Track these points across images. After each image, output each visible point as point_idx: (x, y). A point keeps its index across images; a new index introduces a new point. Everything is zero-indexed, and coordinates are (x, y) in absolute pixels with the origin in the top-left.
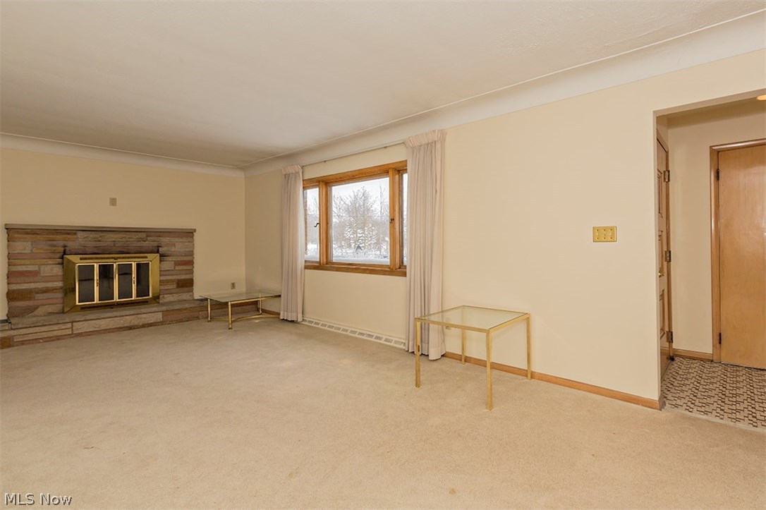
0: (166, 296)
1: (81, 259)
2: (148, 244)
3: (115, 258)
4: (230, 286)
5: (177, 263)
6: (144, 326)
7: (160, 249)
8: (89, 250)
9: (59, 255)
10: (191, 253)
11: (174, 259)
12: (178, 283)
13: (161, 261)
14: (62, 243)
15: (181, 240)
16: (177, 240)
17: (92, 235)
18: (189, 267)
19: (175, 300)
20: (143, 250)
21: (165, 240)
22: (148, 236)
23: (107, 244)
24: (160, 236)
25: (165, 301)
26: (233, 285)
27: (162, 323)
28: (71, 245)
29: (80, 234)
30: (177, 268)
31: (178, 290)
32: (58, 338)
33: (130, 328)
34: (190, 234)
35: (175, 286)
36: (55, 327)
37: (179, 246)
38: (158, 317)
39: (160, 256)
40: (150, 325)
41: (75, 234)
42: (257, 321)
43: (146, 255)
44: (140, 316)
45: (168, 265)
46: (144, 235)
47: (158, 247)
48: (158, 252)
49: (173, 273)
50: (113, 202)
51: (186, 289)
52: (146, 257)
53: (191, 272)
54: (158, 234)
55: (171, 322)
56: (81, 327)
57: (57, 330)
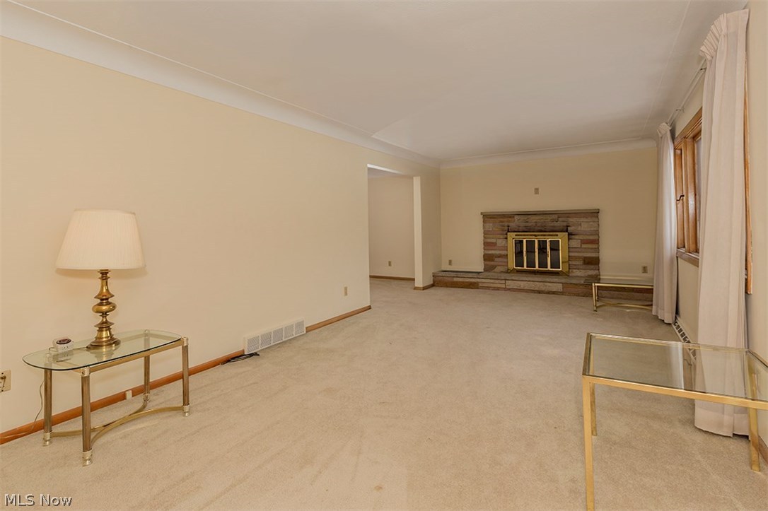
0: (574, 270)
1: (516, 235)
2: (559, 224)
3: (535, 236)
4: (641, 269)
5: (583, 242)
6: (549, 293)
7: (569, 228)
8: (521, 229)
9: (505, 233)
10: (597, 233)
11: (581, 237)
12: (584, 261)
13: (569, 239)
14: (506, 224)
15: (587, 220)
16: (582, 220)
17: (523, 218)
18: (595, 246)
19: (582, 275)
20: (555, 229)
21: (572, 220)
22: (559, 217)
23: (530, 225)
24: (568, 217)
25: (574, 274)
26: (645, 270)
27: (562, 293)
28: (512, 225)
29: (516, 217)
30: (584, 246)
31: (584, 266)
32: (498, 289)
33: (539, 292)
34: (595, 214)
35: (581, 262)
36: (497, 281)
37: (585, 226)
38: (559, 287)
39: (569, 235)
40: (554, 293)
41: (513, 217)
42: (628, 311)
43: (557, 233)
44: (546, 284)
45: (575, 243)
46: (556, 216)
47: (567, 226)
48: (567, 231)
49: (580, 250)
50: (537, 191)
51: (592, 266)
52: (557, 235)
53: (597, 250)
54: (567, 215)
55: (570, 294)
56: (511, 284)
57: (498, 284)
